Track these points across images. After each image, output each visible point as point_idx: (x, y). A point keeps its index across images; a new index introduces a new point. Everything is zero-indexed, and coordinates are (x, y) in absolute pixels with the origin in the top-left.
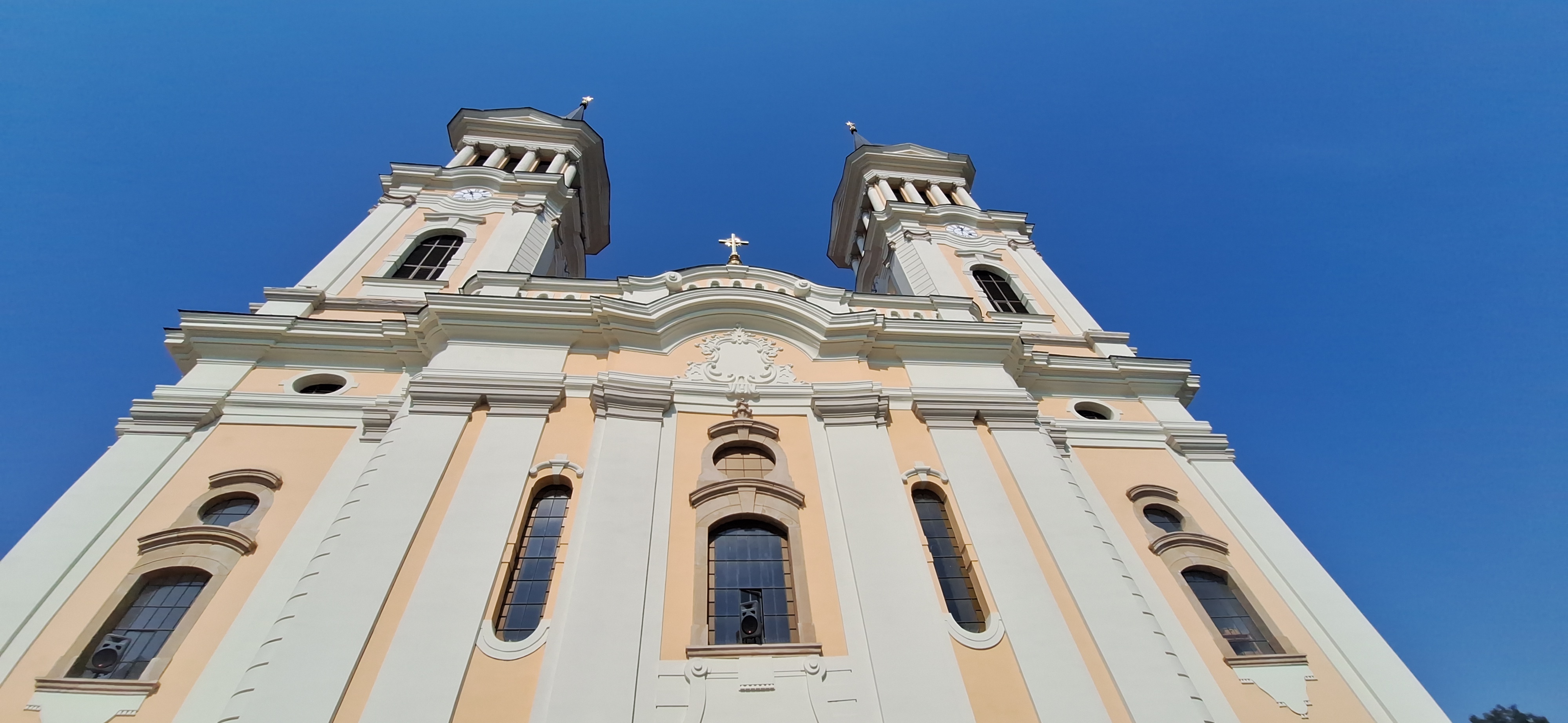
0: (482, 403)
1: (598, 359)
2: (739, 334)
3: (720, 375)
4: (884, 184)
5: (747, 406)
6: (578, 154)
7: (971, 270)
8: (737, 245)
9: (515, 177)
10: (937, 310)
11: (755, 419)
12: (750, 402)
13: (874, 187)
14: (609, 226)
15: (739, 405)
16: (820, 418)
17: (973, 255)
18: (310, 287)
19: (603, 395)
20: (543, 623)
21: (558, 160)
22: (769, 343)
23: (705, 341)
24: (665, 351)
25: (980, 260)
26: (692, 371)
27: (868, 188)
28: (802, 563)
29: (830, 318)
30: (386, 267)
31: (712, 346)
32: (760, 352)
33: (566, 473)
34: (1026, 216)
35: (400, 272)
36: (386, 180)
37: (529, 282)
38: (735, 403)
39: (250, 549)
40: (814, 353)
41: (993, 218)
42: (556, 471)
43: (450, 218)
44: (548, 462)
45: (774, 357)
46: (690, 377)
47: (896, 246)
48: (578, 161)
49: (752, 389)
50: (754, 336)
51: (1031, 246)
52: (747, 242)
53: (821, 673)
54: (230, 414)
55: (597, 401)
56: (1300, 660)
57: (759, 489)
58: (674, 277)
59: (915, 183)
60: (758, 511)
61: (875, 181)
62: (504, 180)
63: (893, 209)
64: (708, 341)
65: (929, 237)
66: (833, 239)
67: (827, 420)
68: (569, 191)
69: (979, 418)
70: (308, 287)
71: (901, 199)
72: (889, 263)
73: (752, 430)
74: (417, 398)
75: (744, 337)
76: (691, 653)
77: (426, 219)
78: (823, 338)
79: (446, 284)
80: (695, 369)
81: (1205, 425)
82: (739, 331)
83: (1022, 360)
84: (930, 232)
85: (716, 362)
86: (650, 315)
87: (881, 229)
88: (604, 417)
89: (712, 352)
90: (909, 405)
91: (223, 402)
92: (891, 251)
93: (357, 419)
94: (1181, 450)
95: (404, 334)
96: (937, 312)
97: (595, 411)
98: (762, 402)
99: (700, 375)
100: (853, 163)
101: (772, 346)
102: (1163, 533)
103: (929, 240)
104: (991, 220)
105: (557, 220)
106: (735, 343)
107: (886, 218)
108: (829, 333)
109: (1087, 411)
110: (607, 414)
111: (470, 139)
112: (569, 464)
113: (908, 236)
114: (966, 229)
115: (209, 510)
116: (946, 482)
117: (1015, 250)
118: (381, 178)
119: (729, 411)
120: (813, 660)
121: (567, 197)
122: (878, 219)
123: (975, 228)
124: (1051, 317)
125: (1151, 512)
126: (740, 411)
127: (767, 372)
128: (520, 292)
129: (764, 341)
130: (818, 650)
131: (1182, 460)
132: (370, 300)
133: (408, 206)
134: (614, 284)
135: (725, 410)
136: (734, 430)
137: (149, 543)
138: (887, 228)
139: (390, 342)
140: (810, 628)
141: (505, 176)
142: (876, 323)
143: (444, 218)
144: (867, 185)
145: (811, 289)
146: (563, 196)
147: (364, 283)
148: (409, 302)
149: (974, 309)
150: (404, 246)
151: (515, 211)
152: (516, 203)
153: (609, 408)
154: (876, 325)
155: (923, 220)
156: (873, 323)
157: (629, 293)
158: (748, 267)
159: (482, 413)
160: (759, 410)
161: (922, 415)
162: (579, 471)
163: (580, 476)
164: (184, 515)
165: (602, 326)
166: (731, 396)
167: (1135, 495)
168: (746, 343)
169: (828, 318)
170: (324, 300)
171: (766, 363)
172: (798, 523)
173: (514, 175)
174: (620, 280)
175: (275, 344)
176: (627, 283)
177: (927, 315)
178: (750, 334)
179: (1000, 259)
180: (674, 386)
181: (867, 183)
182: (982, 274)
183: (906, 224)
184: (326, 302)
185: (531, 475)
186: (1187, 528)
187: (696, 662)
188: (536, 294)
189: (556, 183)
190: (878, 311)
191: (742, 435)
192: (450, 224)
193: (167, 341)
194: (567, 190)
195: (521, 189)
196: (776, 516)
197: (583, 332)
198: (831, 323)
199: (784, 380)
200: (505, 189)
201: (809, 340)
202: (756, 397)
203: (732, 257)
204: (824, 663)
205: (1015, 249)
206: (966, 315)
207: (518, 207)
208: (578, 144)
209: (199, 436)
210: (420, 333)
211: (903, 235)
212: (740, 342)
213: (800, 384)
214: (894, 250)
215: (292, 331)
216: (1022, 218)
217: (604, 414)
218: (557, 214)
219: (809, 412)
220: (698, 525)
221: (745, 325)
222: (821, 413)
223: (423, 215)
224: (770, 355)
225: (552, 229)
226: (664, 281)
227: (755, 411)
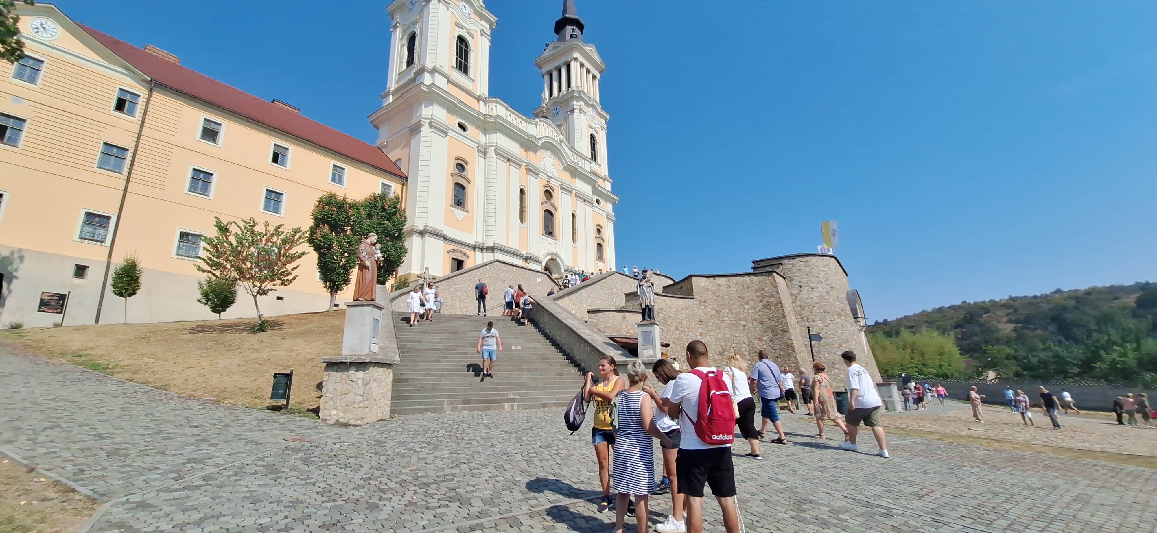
0: (508, 160)
1: (526, 152)
2: (551, 155)
3: (545, 167)
5: (549, 180)
11: (551, 184)
16: (561, 189)
17: (592, 128)
18: (441, 67)
19: (527, 166)
20: (525, 221)
22: (555, 159)
24: (537, 153)
25: (593, 131)
26: (542, 164)
28: (556, 222)
30: (454, 59)
31: (544, 155)
32: (552, 162)
33: (524, 188)
38: (548, 178)
39: (469, 182)
40: (563, 168)
44: (521, 184)
45: (555, 165)
46: (541, 166)
47: (576, 110)
49: (550, 174)
51: (606, 131)
55: (527, 168)
57: (550, 204)
58: (538, 121)
60: (550, 210)
64: (544, 153)
67: (563, 191)
69: (585, 200)
73: (551, 188)
74: (496, 153)
76: (543, 235)
78: (566, 165)
79: (473, 82)
81: (613, 214)
82: (549, 152)
85: (545, 162)
89: (544, 158)
90: (575, 191)
93: (475, 146)
94: (608, 218)
95: (483, 119)
96: (584, 161)
97: (527, 171)
98: (552, 180)
101: (556, 161)
102: (598, 235)
103: (585, 114)
104: (601, 112)
106: (548, 156)
108: (568, 165)
109: (598, 202)
112: (524, 186)
113: (580, 107)
114: (594, 113)
115: (458, 167)
116: (576, 215)
119: (547, 180)
123: (596, 113)
125: (598, 229)
126: (549, 182)
127: (554, 170)
129: (553, 158)
130: (556, 240)
131: (607, 220)
132: (459, 83)
136: (548, 187)
137: (453, 175)
139: (479, 119)
140: (556, 236)
143: (461, 27)
145: (564, 141)
148: (469, 90)
150: (454, 44)
151: (481, 34)
153: (529, 171)
154: (577, 167)
157: (528, 125)
159: (509, 163)
160: (553, 183)
161: (576, 196)
162: (526, 188)
163: (526, 190)
164: (454, 168)
166: (548, 176)
167: (597, 225)
168: (550, 158)
171: (553, 166)
172: (555, 214)
177: (582, 161)
179: (597, 133)
180: (538, 168)
182: (592, 139)
183: (580, 102)
186: (601, 235)
187: (543, 237)
192: (463, 33)
196: (552, 212)
197: (522, 141)
198: (569, 162)
199: (557, 174)
201: (563, 164)
202: (551, 178)
205: (602, 130)
207: (483, 33)
210: (488, 122)
213: (559, 177)
216: (608, 116)
217: (529, 173)
219: (560, 187)
220: (542, 212)
221: (551, 151)
222: (562, 188)
224: (554, 163)
226: (536, 122)
227: (551, 182)
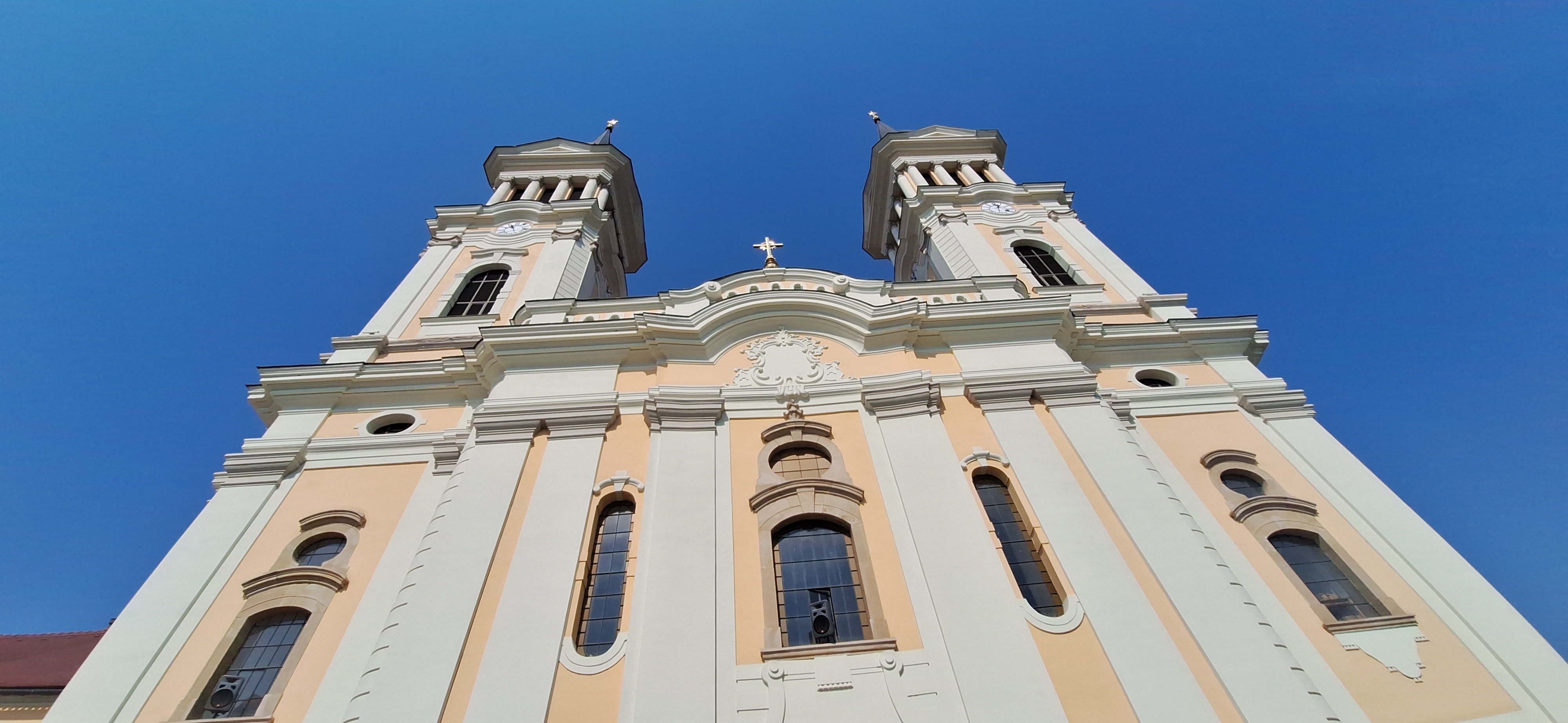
0: (542, 428)
1: (647, 374)
2: (782, 336)
3: (768, 378)
4: (913, 170)
5: (797, 407)
6: (608, 177)
7: (1011, 246)
8: (772, 248)
9: (551, 207)
10: (980, 292)
11: (807, 419)
12: (800, 403)
13: (903, 174)
14: (645, 243)
15: (789, 407)
16: (871, 411)
17: (1013, 231)
18: (373, 334)
19: (655, 409)
20: (621, 637)
21: (590, 185)
22: (813, 342)
23: (749, 346)
24: (712, 360)
25: (1020, 236)
26: (740, 378)
27: (897, 176)
28: (868, 558)
29: (872, 311)
30: (441, 306)
31: (757, 351)
32: (805, 352)
33: (628, 489)
34: (1064, 185)
35: (455, 310)
36: (432, 223)
37: (574, 307)
38: (785, 405)
39: (342, 586)
40: (859, 348)
41: (1030, 191)
42: (618, 487)
43: (495, 254)
44: (609, 480)
45: (820, 355)
46: (739, 384)
47: (932, 231)
48: (610, 184)
49: (802, 389)
50: (798, 337)
51: (1072, 215)
52: (782, 244)
53: (899, 668)
54: (312, 460)
55: (651, 416)
56: (1409, 621)
57: (817, 488)
58: (713, 287)
59: (945, 165)
60: (819, 510)
61: (904, 168)
62: (541, 210)
63: (925, 194)
64: (752, 346)
65: (965, 218)
66: (866, 231)
67: (879, 414)
68: (603, 214)
69: (1035, 397)
70: (371, 334)
71: (932, 183)
72: (926, 249)
73: (805, 431)
74: (482, 429)
75: (788, 339)
76: (766, 656)
77: (473, 257)
78: (867, 332)
79: (497, 317)
80: (742, 375)
81: (1279, 382)
82: (782, 334)
83: (1075, 333)
84: (965, 213)
85: (762, 366)
86: (693, 326)
87: (914, 216)
88: (659, 431)
89: (758, 356)
90: (961, 391)
91: (305, 449)
92: (927, 237)
93: (428, 454)
94: (1255, 410)
95: (463, 369)
96: (981, 294)
97: (649, 426)
98: (812, 401)
99: (748, 380)
100: (879, 152)
101: (817, 345)
102: (1243, 498)
103: (966, 221)
104: (1028, 193)
105: (595, 243)
106: (779, 345)
107: (919, 204)
109: (1149, 379)
110: (661, 428)
111: (505, 175)
112: (630, 480)
113: (943, 220)
114: (1002, 205)
115: (304, 551)
116: (1007, 466)
117: (1056, 221)
118: (428, 223)
119: (781, 413)
120: (888, 655)
121: (603, 220)
122: (910, 206)
123: (1011, 203)
124: (1101, 286)
125: (1228, 477)
126: (791, 412)
127: (814, 371)
128: (567, 317)
129: (808, 340)
130: (892, 645)
131: (1257, 421)
132: (430, 340)
133: (455, 246)
134: (655, 300)
135: (777, 413)
136: (787, 432)
137: (252, 588)
138: (920, 214)
139: (451, 378)
140: (882, 623)
141: (541, 207)
142: (919, 311)
143: (489, 253)
144: (896, 173)
145: (850, 284)
146: (599, 219)
147: (422, 324)
148: (465, 338)
149: (1019, 286)
150: (455, 284)
151: (554, 240)
152: (555, 232)
153: (663, 422)
154: (919, 313)
155: (957, 202)
156: (916, 311)
157: (671, 308)
158: (784, 268)
159: (541, 439)
160: (811, 410)
161: (975, 400)
162: (640, 486)
163: (641, 491)
164: (281, 559)
165: (648, 342)
166: (781, 399)
167: (1210, 462)
168: (791, 345)
169: (870, 311)
170: (387, 344)
171: (812, 362)
172: (860, 519)
173: (551, 205)
174: (661, 295)
175: (346, 390)
176: (668, 298)
177: (969, 297)
178: (793, 335)
179: (1041, 232)
180: (723, 394)
181: (895, 171)
182: (1023, 249)
183: (939, 208)
184: (389, 345)
185: (595, 493)
186: (1270, 492)
187: (772, 665)
188: (582, 318)
189: (590, 207)
190: (920, 299)
191: (796, 437)
192: (495, 259)
193: (250, 397)
194: (602, 213)
195: (559, 218)
196: (837, 514)
197: (631, 350)
198: (873, 316)
199: (832, 377)
200: (543, 219)
201: (853, 335)
202: (806, 397)
203: (767, 261)
204: (900, 657)
205: (1056, 219)
206: (1011, 294)
207: (557, 236)
208: (607, 168)
209: (287, 483)
210: (478, 367)
211: (938, 219)
212: (784, 344)
213: (848, 380)
214: (930, 235)
215: (361, 377)
216: (1060, 187)
217: (659, 428)
218: (594, 238)
219: (860, 407)
220: (760, 529)
221: (788, 327)
222: (872, 407)
223: (470, 253)
224: (815, 354)
225: (591, 253)
226: (704, 291)
227: (806, 411)
